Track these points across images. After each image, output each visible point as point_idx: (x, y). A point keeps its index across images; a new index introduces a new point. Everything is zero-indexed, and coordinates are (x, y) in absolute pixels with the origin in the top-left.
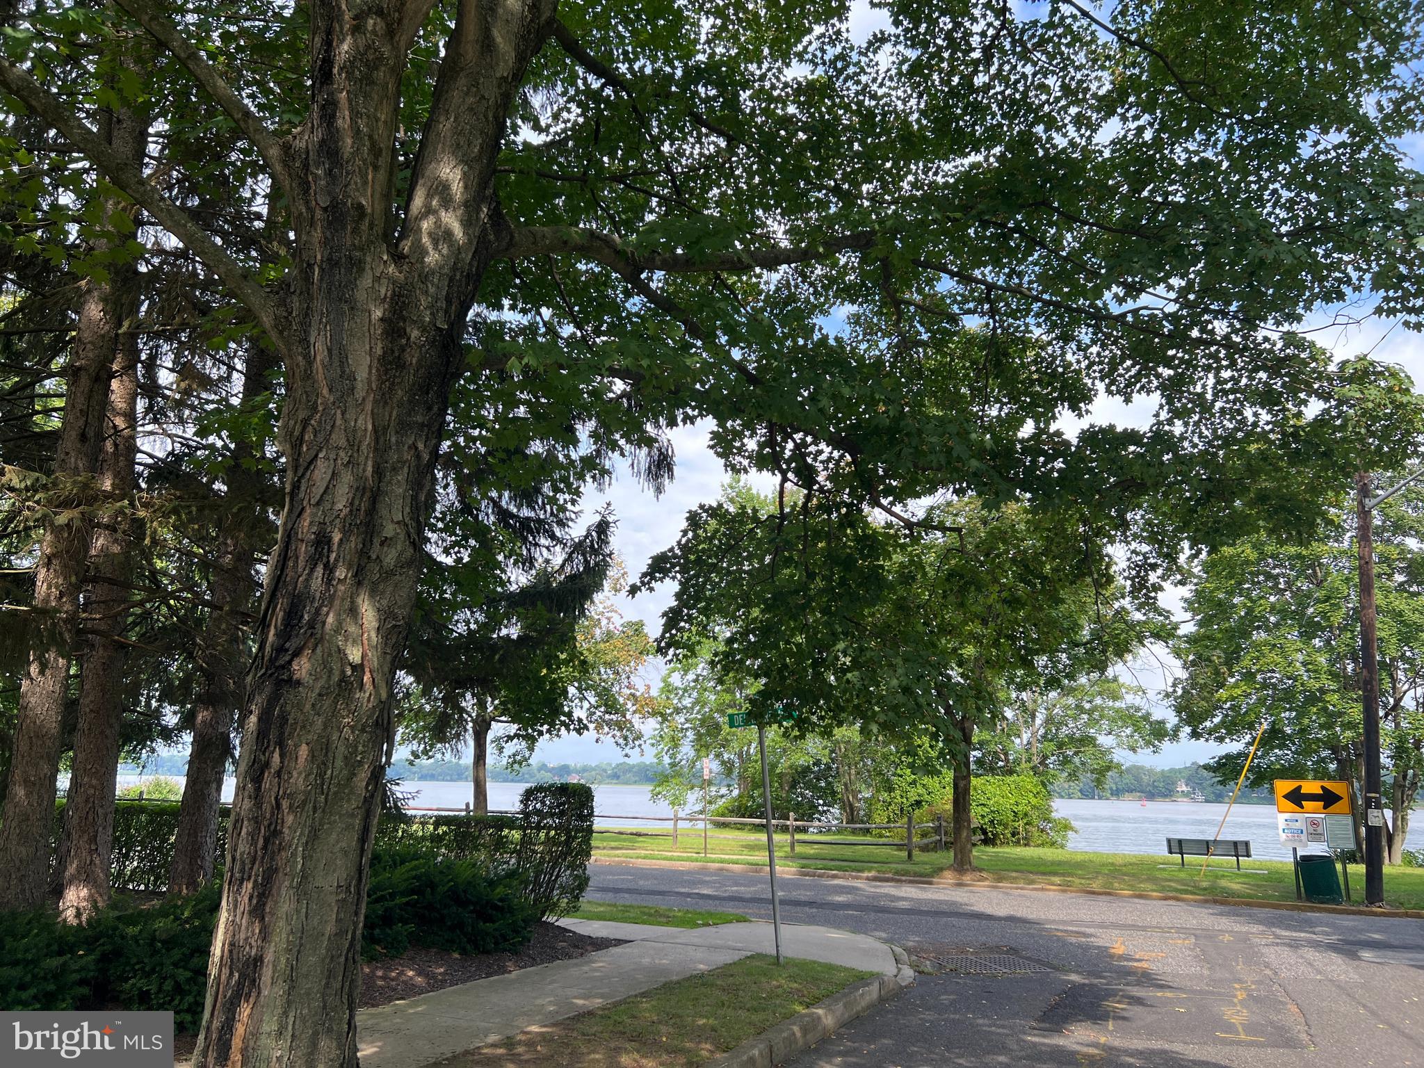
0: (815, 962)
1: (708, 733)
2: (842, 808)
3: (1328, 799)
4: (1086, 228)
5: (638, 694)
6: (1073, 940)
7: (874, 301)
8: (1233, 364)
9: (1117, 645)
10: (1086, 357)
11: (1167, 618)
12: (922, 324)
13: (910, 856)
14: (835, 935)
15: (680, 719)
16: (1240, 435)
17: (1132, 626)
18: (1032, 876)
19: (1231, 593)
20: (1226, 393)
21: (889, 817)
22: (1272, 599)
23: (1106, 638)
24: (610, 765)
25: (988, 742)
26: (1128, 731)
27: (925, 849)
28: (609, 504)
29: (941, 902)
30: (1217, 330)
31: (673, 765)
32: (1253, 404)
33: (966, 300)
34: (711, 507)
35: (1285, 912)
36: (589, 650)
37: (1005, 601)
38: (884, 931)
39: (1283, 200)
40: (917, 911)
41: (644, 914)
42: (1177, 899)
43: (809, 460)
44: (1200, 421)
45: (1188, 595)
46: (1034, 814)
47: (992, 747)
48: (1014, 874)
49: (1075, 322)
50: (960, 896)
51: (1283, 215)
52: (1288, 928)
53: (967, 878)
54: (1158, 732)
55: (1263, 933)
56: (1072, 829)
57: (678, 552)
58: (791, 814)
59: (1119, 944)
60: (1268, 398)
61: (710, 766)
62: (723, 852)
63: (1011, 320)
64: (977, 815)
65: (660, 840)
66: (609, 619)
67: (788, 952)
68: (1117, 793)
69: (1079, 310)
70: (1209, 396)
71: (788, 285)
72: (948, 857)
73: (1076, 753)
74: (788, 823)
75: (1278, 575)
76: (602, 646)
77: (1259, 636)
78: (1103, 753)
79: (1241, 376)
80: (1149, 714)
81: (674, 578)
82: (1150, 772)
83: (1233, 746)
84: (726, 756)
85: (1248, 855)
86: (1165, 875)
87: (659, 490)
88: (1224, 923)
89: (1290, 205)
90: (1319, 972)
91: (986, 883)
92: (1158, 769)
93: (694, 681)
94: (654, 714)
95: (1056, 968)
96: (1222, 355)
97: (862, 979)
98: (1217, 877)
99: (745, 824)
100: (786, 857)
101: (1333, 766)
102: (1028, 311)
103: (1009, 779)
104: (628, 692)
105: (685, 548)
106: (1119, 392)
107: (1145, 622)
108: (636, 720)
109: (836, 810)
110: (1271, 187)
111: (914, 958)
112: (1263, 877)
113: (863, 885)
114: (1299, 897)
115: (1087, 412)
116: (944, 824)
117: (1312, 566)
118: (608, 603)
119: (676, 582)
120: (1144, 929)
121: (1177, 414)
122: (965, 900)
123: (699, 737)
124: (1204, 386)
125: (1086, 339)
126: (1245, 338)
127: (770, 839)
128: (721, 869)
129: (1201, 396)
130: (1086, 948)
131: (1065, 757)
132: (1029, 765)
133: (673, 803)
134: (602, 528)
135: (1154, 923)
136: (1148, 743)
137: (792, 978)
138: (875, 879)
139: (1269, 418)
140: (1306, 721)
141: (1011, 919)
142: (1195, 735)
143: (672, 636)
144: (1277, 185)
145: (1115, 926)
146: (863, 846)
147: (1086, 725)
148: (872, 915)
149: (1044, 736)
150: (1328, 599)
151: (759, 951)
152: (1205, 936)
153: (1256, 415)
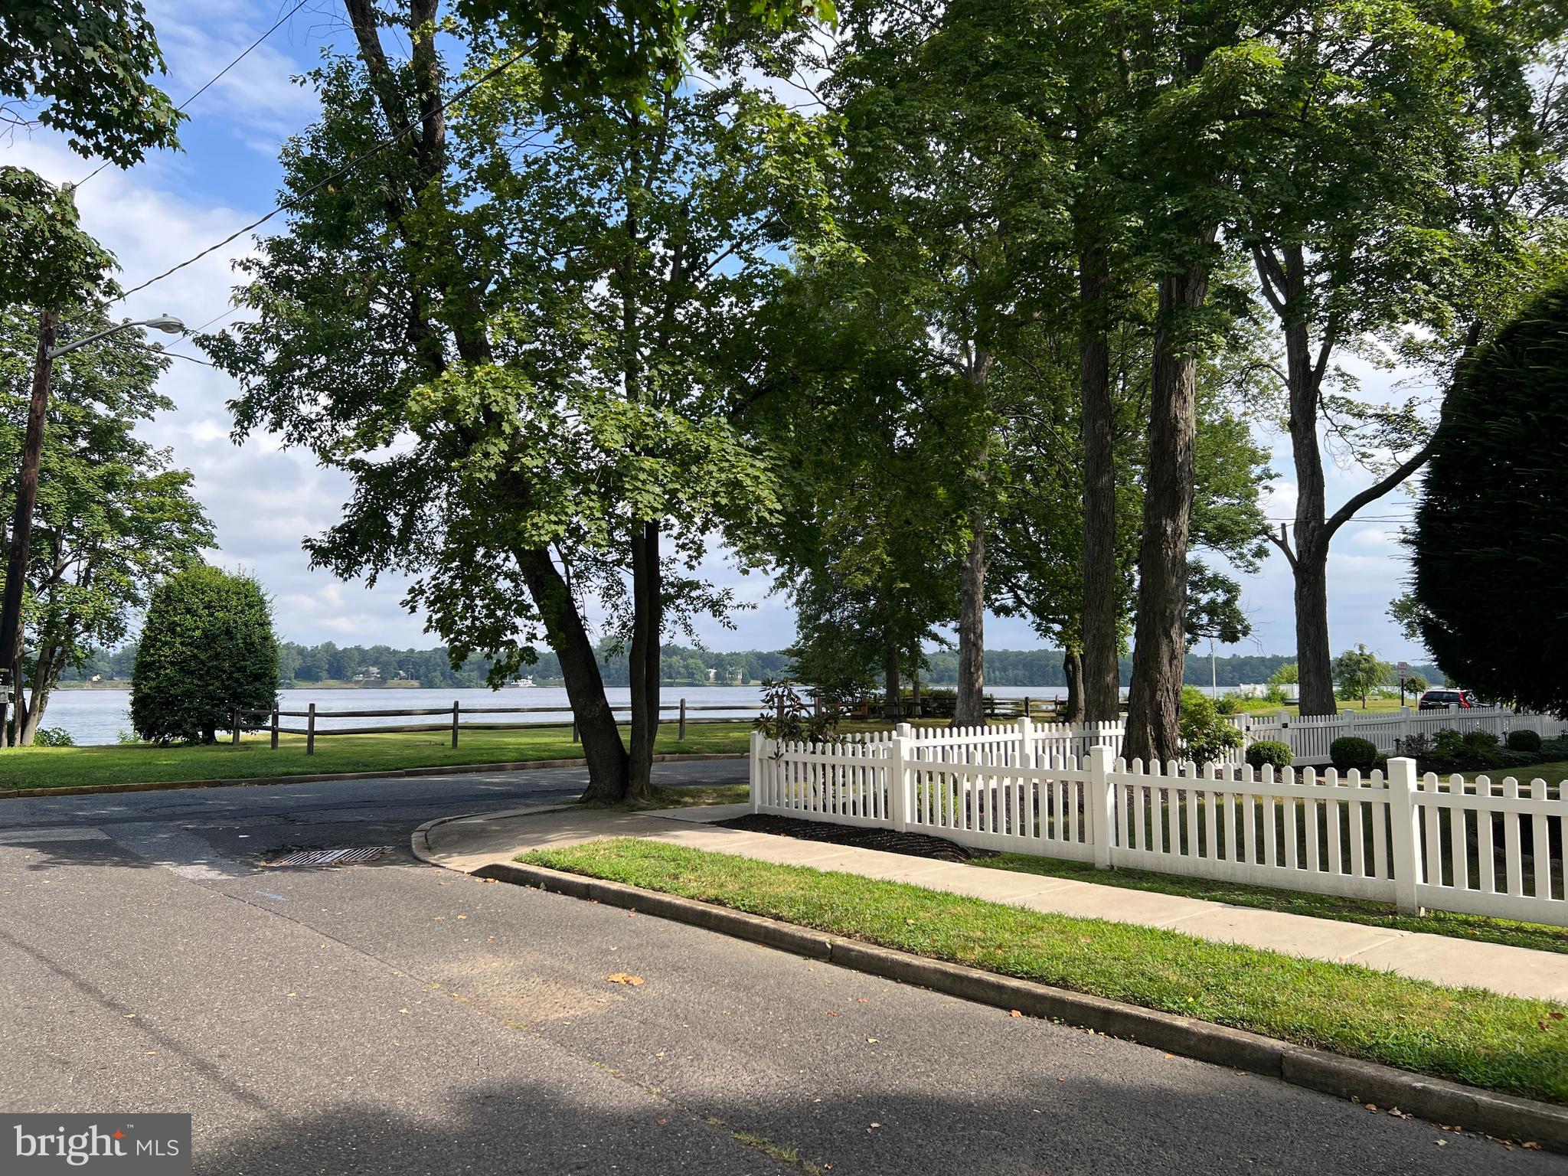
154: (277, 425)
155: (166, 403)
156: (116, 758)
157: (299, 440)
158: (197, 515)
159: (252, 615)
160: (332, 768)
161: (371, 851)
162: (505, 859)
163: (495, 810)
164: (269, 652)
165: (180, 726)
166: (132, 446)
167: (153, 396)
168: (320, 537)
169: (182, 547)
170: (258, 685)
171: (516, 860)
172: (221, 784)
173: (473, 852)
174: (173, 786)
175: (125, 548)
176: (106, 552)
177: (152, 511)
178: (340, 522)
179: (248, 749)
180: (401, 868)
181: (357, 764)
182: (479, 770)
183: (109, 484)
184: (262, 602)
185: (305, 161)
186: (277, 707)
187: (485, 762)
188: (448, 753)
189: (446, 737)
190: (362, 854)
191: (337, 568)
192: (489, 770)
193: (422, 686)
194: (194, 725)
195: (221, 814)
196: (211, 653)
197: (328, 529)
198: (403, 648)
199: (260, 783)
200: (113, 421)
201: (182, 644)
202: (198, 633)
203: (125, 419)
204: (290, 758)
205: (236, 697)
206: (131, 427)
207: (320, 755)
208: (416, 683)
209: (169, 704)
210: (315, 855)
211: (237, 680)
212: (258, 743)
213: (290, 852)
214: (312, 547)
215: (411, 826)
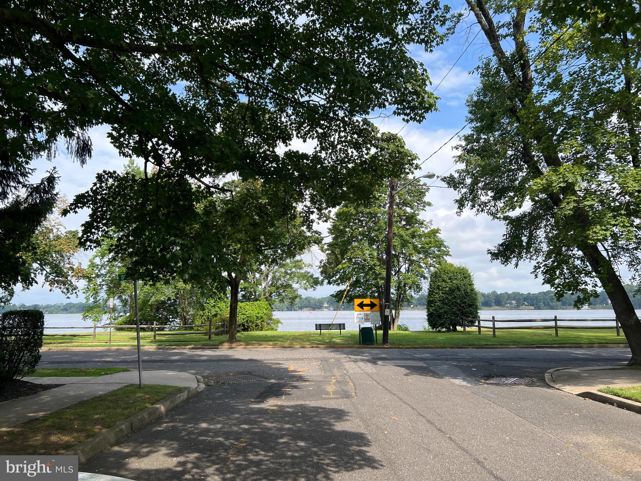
0: (158, 385)
1: (114, 287)
2: (181, 319)
3: (372, 305)
4: (292, 62)
5: (75, 267)
6: (274, 366)
7: (197, 80)
8: (345, 130)
9: (300, 246)
10: (290, 120)
11: (320, 235)
12: (220, 96)
13: (210, 337)
14: (171, 373)
15: (99, 281)
16: (346, 160)
17: (306, 238)
18: (261, 342)
19: (345, 227)
20: (342, 142)
21: (202, 322)
22: (360, 230)
23: (296, 243)
24: (63, 304)
25: (248, 287)
26: (305, 282)
27: (217, 334)
28: (55, 168)
29: (221, 356)
30: (340, 115)
31: (95, 302)
32: (351, 148)
33: (240, 87)
34: (109, 172)
35: (355, 349)
36: (46, 244)
37: (251, 224)
38: (194, 370)
39: (366, 63)
40: (211, 360)
41: (73, 372)
42: (317, 347)
43: (160, 152)
44: (332, 152)
45: (330, 227)
46: (265, 317)
47: (249, 289)
48: (254, 342)
49: (286, 105)
50: (230, 353)
51: (366, 69)
52: (355, 355)
53: (234, 345)
54: (316, 282)
55: (345, 357)
56: (280, 323)
57: (91, 194)
58: (155, 322)
59: (291, 366)
60: (357, 146)
61: (114, 302)
62: (120, 341)
63: (259, 99)
64: (240, 318)
65: (87, 338)
66: (58, 229)
67: (145, 382)
68: (301, 308)
69: (288, 99)
70: (336, 143)
71: (155, 67)
72: (226, 337)
73: (284, 291)
74: (153, 326)
75: (363, 220)
76: (54, 242)
77: (355, 244)
78: (295, 291)
79: (348, 135)
80: (313, 275)
81: (89, 207)
82: (314, 299)
83: (342, 287)
84: (124, 297)
85: (344, 329)
86: (313, 338)
87: (83, 162)
88: (333, 355)
89: (369, 66)
90: (362, 370)
91: (242, 346)
92: (317, 298)
93: (107, 261)
94: (84, 277)
95: (266, 378)
96: (341, 126)
97: (180, 390)
98: (332, 338)
99: (132, 328)
100: (151, 342)
101: (376, 294)
102: (267, 96)
103: (256, 303)
104: (69, 266)
105: (95, 192)
106: (301, 137)
107: (311, 237)
108: (74, 280)
109: (178, 320)
110: (362, 56)
111: (206, 380)
112: (349, 337)
113: (187, 351)
114: (360, 343)
115: (290, 144)
116: (226, 323)
117: (375, 217)
118: (58, 221)
119: (90, 209)
120: (302, 359)
121: (322, 149)
122: (232, 354)
123: (109, 288)
124: (334, 138)
125: (290, 112)
126: (350, 119)
127: (138, 335)
128: (118, 349)
129: (333, 142)
130: (279, 369)
131: (279, 293)
132: (264, 297)
133: (94, 320)
134: (51, 180)
135: (307, 357)
136: (312, 286)
137: (146, 393)
138: (193, 348)
139: (357, 154)
140: (368, 277)
141: (250, 360)
142: (329, 283)
143: (88, 237)
144: (364, 56)
145: (291, 359)
146: (190, 335)
147: (288, 280)
148: (189, 364)
149: (271, 285)
150: (379, 230)
151: (132, 383)
152: (325, 360)
153: (352, 152)
154: (473, 206)
155: (429, 204)
156: (424, 336)
157: (482, 211)
158: (443, 244)
159: (466, 281)
160: (503, 344)
161: (527, 380)
162: (594, 390)
163: (582, 366)
164: (474, 296)
165: (444, 325)
166: (419, 222)
167: (425, 202)
168: (494, 248)
169: (438, 257)
170: (471, 309)
171: (599, 391)
172: (462, 348)
173: (575, 385)
174: (445, 348)
175: (420, 258)
176: (414, 260)
177: (428, 244)
178: (501, 242)
179: (469, 334)
180: (542, 389)
181: (514, 342)
182: (570, 347)
183: (413, 236)
184: (470, 276)
185: (475, 102)
186: (479, 317)
187: (573, 344)
188: (554, 339)
189: (553, 332)
190: (523, 381)
191: (502, 260)
192: (575, 347)
193: (535, 309)
194: (449, 324)
195: (465, 360)
196: (453, 296)
197: (497, 245)
198: (525, 293)
199: (476, 348)
200: (413, 213)
201: (442, 293)
202: (447, 289)
203: (416, 212)
204: (486, 338)
205: (463, 313)
206: (418, 215)
207: (498, 337)
208: (532, 307)
209: (440, 316)
210: (503, 379)
211: (463, 307)
212: (473, 332)
213: (493, 377)
214: (491, 253)
215: (544, 371)
